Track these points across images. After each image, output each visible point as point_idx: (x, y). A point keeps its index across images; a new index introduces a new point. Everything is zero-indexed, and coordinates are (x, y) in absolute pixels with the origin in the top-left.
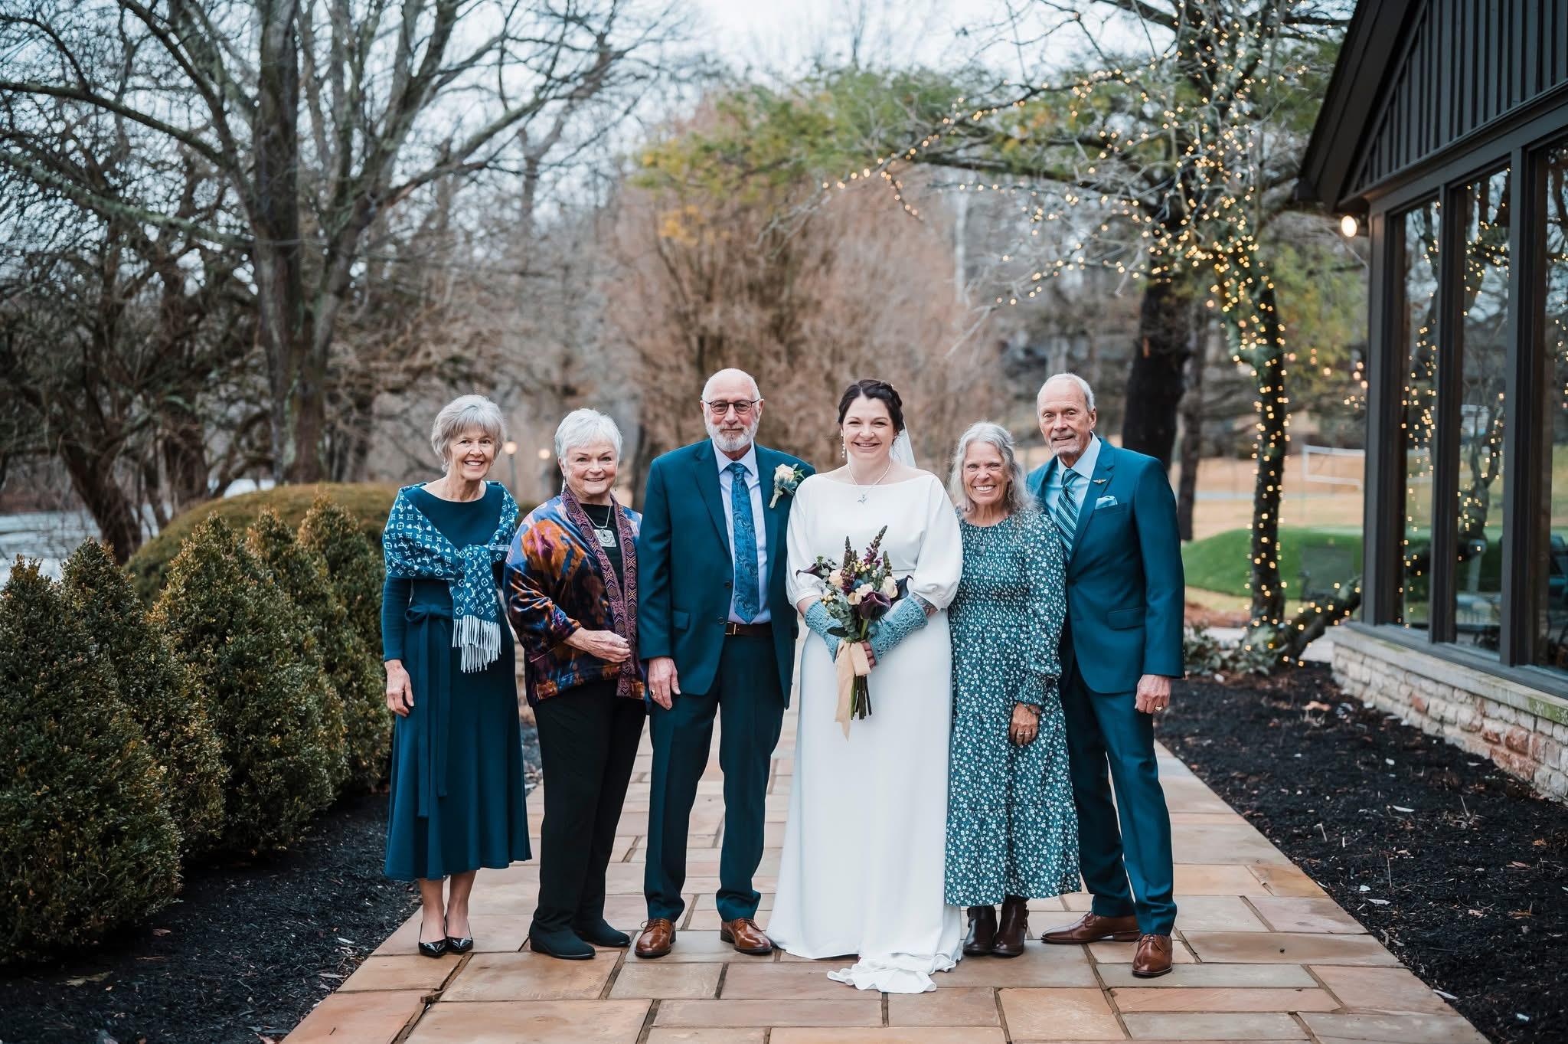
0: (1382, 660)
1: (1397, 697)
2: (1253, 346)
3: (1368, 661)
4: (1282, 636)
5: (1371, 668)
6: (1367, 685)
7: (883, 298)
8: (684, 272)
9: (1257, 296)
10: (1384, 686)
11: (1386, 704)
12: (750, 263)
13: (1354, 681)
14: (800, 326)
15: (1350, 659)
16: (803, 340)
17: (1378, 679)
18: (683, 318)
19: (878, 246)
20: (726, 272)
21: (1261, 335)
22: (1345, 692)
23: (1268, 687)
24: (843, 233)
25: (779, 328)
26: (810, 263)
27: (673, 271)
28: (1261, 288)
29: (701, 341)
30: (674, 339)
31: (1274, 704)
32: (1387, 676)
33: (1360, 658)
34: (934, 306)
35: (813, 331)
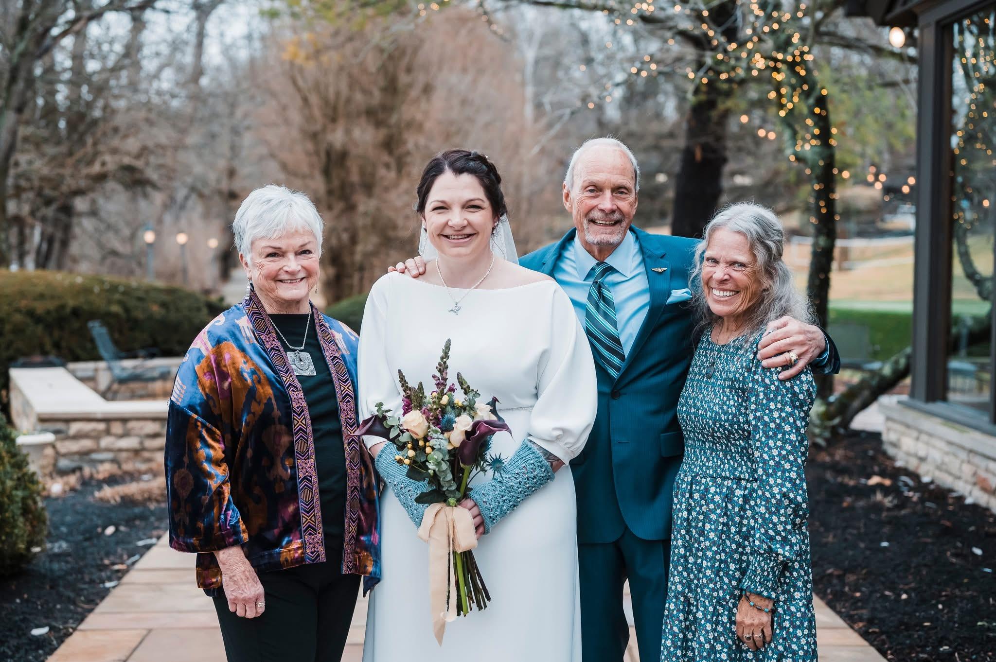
0: (941, 438)
1: (958, 474)
2: (807, 147)
3: (924, 437)
4: (832, 409)
5: (927, 444)
6: (922, 459)
7: (471, 120)
8: (314, 100)
9: (811, 101)
10: (943, 463)
11: (946, 480)
12: (366, 92)
13: (908, 454)
14: (404, 143)
15: (903, 434)
16: (408, 153)
17: (936, 455)
18: (314, 136)
19: (469, 78)
20: (349, 101)
21: (814, 137)
22: (899, 464)
23: (827, 459)
24: (440, 69)
25: (390, 144)
26: (414, 93)
27: (305, 100)
28: (815, 94)
29: (328, 154)
30: (308, 154)
31: (839, 479)
32: (947, 453)
33: (915, 434)
34: (512, 127)
35: (417, 145)
